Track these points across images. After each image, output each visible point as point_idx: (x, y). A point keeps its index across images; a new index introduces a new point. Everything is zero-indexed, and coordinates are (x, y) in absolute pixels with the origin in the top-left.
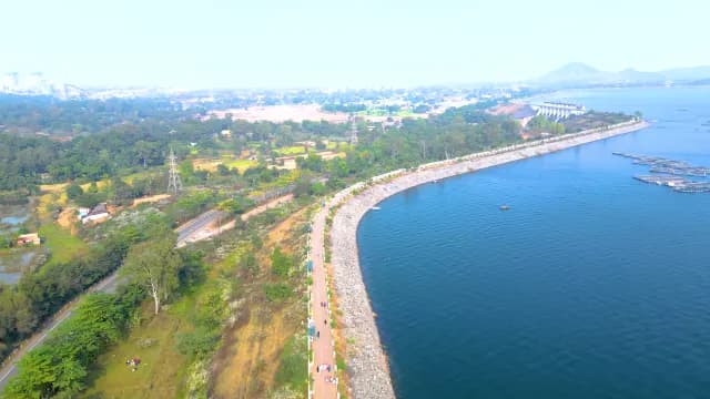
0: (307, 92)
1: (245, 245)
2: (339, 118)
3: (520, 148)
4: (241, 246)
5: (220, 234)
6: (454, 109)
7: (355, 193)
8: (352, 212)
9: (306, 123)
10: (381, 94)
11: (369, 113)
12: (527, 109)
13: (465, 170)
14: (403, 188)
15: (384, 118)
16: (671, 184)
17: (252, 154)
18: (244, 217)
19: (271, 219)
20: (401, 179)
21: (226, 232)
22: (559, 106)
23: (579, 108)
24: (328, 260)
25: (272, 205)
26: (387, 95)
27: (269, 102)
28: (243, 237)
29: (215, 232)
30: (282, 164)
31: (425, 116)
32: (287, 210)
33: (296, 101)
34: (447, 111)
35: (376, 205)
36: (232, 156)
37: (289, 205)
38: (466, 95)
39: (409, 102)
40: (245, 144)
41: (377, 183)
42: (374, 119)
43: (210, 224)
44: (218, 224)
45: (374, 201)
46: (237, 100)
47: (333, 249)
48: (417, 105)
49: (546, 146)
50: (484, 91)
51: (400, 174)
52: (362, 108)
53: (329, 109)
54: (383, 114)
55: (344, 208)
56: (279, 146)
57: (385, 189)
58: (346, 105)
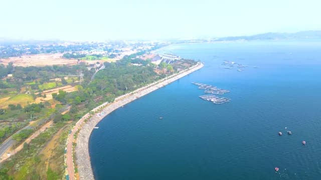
0: (54, 45)
1: (30, 160)
2: (73, 62)
3: (156, 84)
4: (28, 160)
5: (16, 154)
6: (127, 56)
7: (86, 121)
8: (85, 132)
9: (55, 67)
10: (93, 46)
11: (87, 59)
12: (158, 57)
13: (135, 98)
14: (108, 113)
15: (96, 61)
16: (212, 100)
17: (27, 90)
18: (28, 141)
19: (43, 140)
20: (107, 108)
21: (18, 152)
22: (170, 56)
23: (178, 57)
24: (76, 171)
25: (42, 130)
26: (95, 46)
27: (34, 52)
28: (29, 155)
29: (13, 153)
30: (45, 97)
31: (114, 60)
32: (51, 133)
33: (48, 52)
34: (124, 58)
35: (96, 126)
36: (16, 92)
37: (52, 130)
38: (132, 48)
39: (106, 52)
40: (22, 84)
41: (96, 112)
42: (90, 62)
43: (9, 148)
44: (14, 148)
45: (95, 124)
46: (14, 51)
47: (78, 161)
48: (110, 53)
49: (167, 81)
50: (139, 45)
51: (106, 105)
52: (84, 56)
53: (66, 57)
54: (94, 59)
55: (81, 131)
56: (42, 83)
57: (100, 115)
58: (75, 54)
